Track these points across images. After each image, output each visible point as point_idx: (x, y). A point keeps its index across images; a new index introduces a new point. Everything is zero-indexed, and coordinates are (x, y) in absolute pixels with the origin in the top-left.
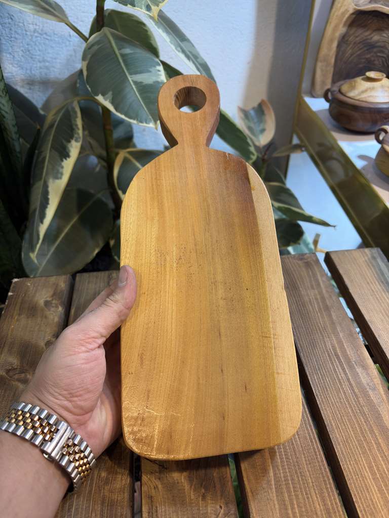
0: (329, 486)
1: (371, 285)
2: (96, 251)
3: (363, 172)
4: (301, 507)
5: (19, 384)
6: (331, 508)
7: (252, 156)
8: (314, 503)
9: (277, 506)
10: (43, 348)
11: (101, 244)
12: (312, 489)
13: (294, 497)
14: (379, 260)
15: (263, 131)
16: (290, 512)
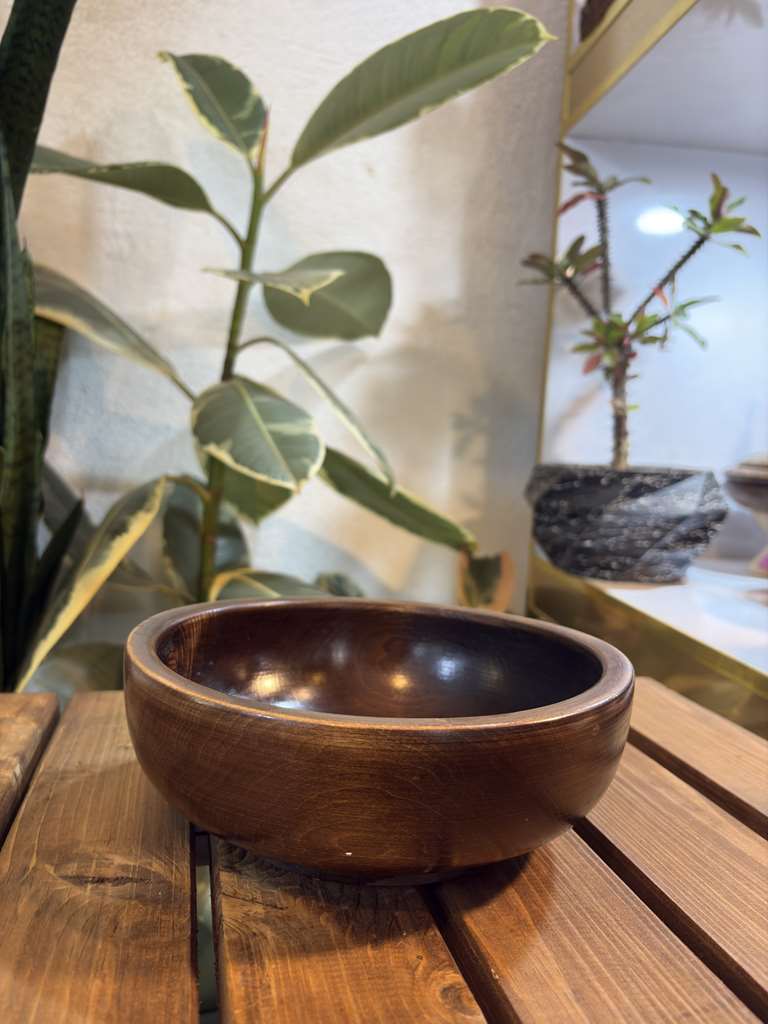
0: (652, 923)
4: (604, 954)
6: (669, 952)
8: (629, 948)
9: (549, 954)
12: (620, 928)
13: (583, 941)
16: (581, 961)
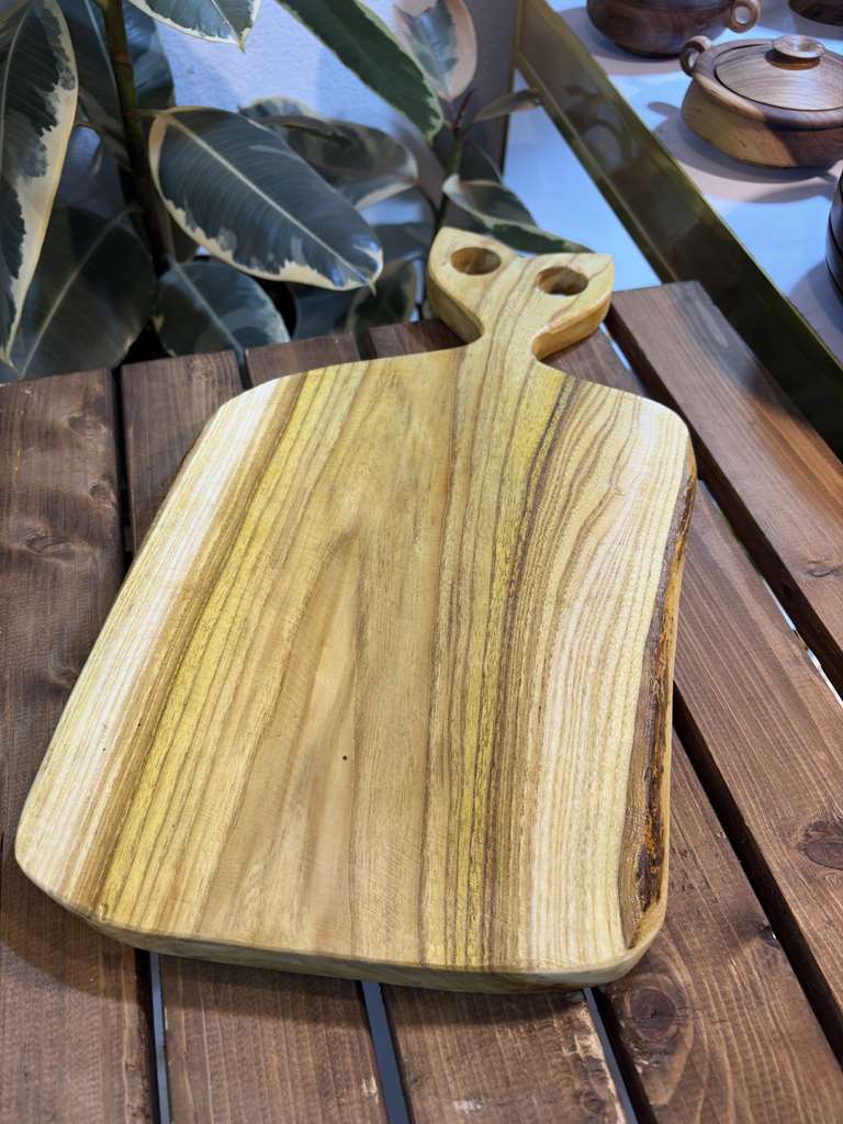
1: (685, 346)
2: (129, 343)
3: (660, 137)
5: (59, 561)
7: (434, 121)
10: (87, 499)
11: (138, 329)
14: (698, 303)
15: (451, 63)
